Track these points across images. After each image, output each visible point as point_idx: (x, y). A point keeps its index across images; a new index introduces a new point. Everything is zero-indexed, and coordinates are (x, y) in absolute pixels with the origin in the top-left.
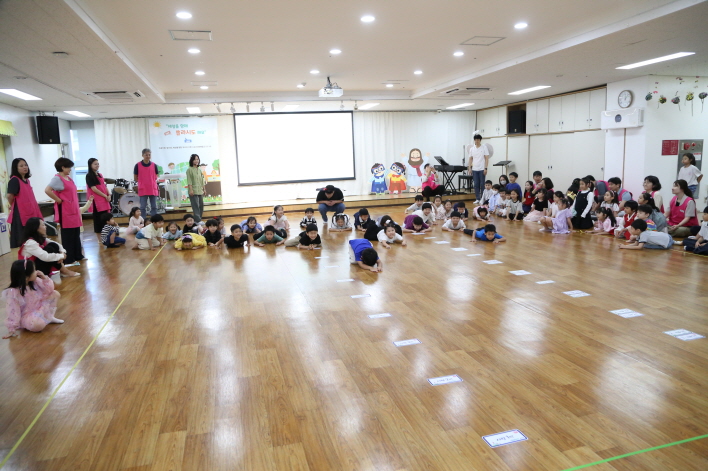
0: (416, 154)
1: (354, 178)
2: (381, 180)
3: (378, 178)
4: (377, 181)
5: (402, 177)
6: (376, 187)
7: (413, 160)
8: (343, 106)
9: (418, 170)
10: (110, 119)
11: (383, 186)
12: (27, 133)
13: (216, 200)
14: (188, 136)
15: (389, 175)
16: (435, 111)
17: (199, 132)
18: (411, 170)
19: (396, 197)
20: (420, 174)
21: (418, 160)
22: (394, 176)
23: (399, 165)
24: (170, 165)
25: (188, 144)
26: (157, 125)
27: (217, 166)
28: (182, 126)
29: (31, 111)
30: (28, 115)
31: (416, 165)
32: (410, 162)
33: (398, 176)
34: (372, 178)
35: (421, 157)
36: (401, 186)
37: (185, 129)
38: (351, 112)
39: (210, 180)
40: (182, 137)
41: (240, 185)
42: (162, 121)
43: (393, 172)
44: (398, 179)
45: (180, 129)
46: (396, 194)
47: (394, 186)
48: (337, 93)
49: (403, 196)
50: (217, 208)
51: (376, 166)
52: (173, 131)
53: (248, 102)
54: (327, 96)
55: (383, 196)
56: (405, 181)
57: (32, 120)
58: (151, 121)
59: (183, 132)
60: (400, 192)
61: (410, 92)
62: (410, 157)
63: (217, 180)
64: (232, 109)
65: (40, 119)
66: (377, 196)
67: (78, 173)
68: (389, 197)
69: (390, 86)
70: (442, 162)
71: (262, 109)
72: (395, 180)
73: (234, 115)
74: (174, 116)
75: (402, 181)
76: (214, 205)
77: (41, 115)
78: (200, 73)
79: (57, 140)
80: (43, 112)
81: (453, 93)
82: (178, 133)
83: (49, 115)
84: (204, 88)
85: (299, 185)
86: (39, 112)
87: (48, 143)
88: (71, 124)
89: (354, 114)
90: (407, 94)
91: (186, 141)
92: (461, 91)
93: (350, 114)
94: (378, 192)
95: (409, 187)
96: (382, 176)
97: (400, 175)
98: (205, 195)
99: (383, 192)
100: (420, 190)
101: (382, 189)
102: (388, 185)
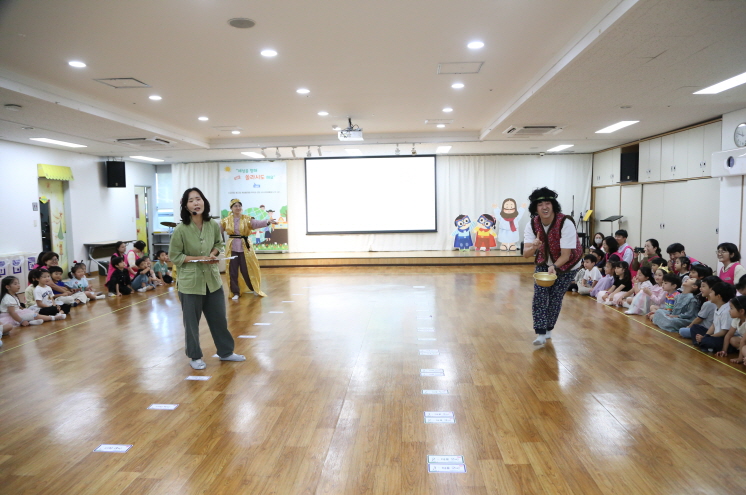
0: (510, 205)
1: (435, 231)
2: (465, 234)
3: (462, 231)
4: (461, 235)
5: (492, 232)
6: (459, 242)
7: (506, 212)
8: (398, 150)
9: (512, 225)
10: (186, 163)
11: (468, 240)
12: (95, 177)
13: (282, 248)
14: (257, 181)
15: (476, 228)
16: (538, 154)
17: (268, 177)
18: (503, 223)
19: (483, 254)
20: (513, 229)
21: (512, 212)
22: (481, 230)
23: (488, 217)
25: (256, 189)
26: (228, 169)
27: (285, 213)
28: (252, 171)
29: (102, 157)
30: (98, 160)
31: (510, 218)
32: (502, 214)
33: (486, 231)
34: (455, 230)
35: (515, 209)
36: (490, 242)
37: (254, 173)
38: (434, 156)
39: (278, 227)
40: (251, 182)
41: (309, 234)
42: (231, 165)
43: (480, 226)
44: (487, 234)
45: (250, 173)
46: (483, 251)
47: (481, 241)
49: (491, 254)
50: (284, 257)
51: (461, 217)
52: (243, 175)
53: (294, 147)
54: (346, 139)
55: (467, 252)
56: (496, 237)
57: (102, 165)
58: (222, 165)
59: (253, 177)
60: (488, 249)
61: (478, 133)
62: (503, 208)
63: (284, 227)
64: (277, 153)
65: (109, 164)
66: (461, 253)
68: (475, 254)
69: (441, 126)
71: (309, 154)
72: (483, 234)
73: (306, 159)
74: (245, 160)
75: (491, 237)
76: (281, 253)
77: (111, 160)
78: (203, 119)
79: (122, 184)
80: (113, 157)
81: (514, 132)
82: (247, 178)
83: (118, 160)
84: (236, 133)
85: (372, 236)
86: (108, 157)
87: (114, 186)
88: (157, 168)
89: (438, 158)
90: (474, 135)
91: (255, 186)
92: (521, 131)
93: (433, 158)
94: (462, 248)
95: (500, 244)
96: (467, 230)
97: (489, 228)
98: (271, 242)
99: (467, 248)
100: (513, 248)
101: (467, 244)
102: (474, 240)
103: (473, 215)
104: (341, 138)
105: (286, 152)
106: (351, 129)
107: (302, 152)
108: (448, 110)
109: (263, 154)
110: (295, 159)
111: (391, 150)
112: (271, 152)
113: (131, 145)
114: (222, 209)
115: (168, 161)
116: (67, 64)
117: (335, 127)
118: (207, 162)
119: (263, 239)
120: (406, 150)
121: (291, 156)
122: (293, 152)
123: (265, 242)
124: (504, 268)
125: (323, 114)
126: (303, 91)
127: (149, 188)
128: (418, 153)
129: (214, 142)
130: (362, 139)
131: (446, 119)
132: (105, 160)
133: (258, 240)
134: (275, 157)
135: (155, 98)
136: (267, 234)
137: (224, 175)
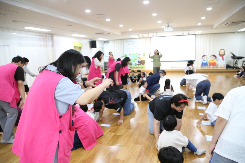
0: (222, 51)
2: (205, 62)
3: (204, 61)
5: (215, 61)
6: (203, 64)
7: (221, 54)
8: (183, 33)
10: (114, 40)
11: (206, 64)
12: (88, 45)
13: (143, 66)
14: (136, 45)
15: (209, 59)
16: (234, 33)
17: (139, 44)
19: (212, 69)
20: (223, 59)
21: (223, 54)
22: (211, 60)
23: (214, 56)
24: (130, 54)
26: (126, 42)
27: (144, 55)
28: (134, 42)
29: (90, 39)
30: (89, 40)
31: (222, 56)
32: (219, 55)
33: (213, 60)
34: (202, 60)
35: (224, 52)
36: (214, 64)
39: (142, 59)
42: (127, 40)
43: (211, 59)
47: (211, 64)
48: (170, 29)
49: (215, 68)
50: (144, 69)
51: (204, 56)
53: (148, 33)
54: (167, 30)
55: (205, 68)
56: (216, 62)
57: (90, 42)
58: (125, 40)
59: (134, 44)
60: (213, 67)
61: (212, 26)
62: (220, 52)
63: (144, 60)
64: (143, 36)
65: (92, 41)
67: (106, 56)
68: (208, 69)
69: (199, 24)
70: (233, 55)
71: (153, 36)
72: (212, 62)
74: (132, 38)
76: (143, 68)
77: (92, 40)
78: (121, 26)
79: (96, 47)
80: (93, 39)
81: (227, 25)
82: (132, 44)
83: (94, 40)
84: (130, 30)
85: (173, 62)
86: (92, 39)
87: (93, 48)
88: (105, 42)
89: (196, 36)
90: (211, 26)
91: (135, 47)
92: (230, 24)
93: (195, 35)
94: (204, 66)
95: (218, 65)
96: (206, 60)
97: (214, 60)
98: (140, 64)
99: (206, 66)
100: (223, 66)
101: (206, 65)
102: (208, 64)
103: (209, 55)
104: (165, 30)
105: (146, 35)
106: (168, 27)
107: (151, 35)
108: (203, 18)
109: (139, 36)
110: (148, 37)
111: (181, 33)
112: (141, 35)
113: (99, 35)
114: (125, 54)
115: (109, 40)
116: (85, 11)
117: (162, 26)
118: (120, 39)
119: (137, 63)
120: (186, 33)
121: (147, 36)
122: (148, 35)
123: (138, 65)
124: (220, 73)
125: (160, 22)
126: (155, 15)
127: (103, 48)
128: (190, 34)
129: (123, 33)
130: (172, 30)
131: (202, 21)
132: (91, 40)
133: (136, 64)
134: (142, 37)
135: (108, 20)
136: (139, 62)
137: (125, 43)
